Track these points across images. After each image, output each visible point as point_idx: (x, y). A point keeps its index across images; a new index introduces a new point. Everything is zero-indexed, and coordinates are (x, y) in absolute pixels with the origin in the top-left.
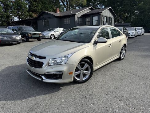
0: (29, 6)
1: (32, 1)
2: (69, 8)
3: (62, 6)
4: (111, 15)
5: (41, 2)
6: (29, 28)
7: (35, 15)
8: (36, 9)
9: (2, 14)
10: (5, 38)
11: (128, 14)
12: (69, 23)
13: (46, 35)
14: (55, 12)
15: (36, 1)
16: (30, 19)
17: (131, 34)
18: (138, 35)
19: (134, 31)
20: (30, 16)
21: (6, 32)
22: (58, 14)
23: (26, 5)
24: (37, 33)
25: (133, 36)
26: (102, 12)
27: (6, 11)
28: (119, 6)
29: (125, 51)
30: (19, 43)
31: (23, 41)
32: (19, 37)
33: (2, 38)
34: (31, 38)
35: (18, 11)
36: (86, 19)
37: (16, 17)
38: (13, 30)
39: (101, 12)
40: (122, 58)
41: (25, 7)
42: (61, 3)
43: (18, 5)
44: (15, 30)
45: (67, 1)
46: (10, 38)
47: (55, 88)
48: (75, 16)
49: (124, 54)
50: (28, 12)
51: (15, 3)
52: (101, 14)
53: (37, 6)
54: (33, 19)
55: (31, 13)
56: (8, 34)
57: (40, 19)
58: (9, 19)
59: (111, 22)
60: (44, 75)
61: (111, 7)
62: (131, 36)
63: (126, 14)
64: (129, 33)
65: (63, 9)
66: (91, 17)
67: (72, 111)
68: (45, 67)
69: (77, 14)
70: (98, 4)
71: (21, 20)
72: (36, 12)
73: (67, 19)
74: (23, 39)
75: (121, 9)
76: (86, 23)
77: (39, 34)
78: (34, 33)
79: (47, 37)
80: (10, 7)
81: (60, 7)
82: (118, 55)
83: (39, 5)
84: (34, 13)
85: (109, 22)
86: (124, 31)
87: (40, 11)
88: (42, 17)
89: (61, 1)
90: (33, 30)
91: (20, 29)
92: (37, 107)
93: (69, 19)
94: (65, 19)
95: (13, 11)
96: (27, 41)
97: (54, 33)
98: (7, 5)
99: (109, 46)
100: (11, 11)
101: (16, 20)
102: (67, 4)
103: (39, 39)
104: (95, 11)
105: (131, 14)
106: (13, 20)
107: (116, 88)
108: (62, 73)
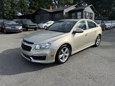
0: (30, 4)
1: (32, 1)
2: (60, 6)
3: (54, 4)
4: (91, 11)
5: (38, 2)
6: (28, 21)
7: (33, 11)
8: (35, 7)
9: (10, 10)
10: (10, 28)
11: (106, 10)
12: (59, 17)
13: (41, 26)
14: (49, 9)
15: (34, 1)
16: (30, 14)
17: (107, 26)
18: (113, 27)
19: (110, 24)
20: (30, 12)
21: (11, 24)
22: (51, 10)
23: (28, 3)
24: (34, 24)
25: (109, 27)
26: (85, 9)
27: (13, 8)
28: (99, 4)
29: (100, 39)
30: (21, 32)
31: (24, 30)
32: (20, 28)
33: (8, 28)
34: (30, 28)
35: (21, 8)
36: (72, 14)
37: (20, 12)
38: (17, 22)
39: (83, 8)
40: (98, 45)
41: (26, 5)
42: (54, 2)
43: (21, 4)
44: (19, 22)
45: (58, 1)
46: (14, 28)
47: (41, 67)
48: (63, 12)
49: (99, 42)
50: (29, 9)
51: (19, 2)
52: (84, 10)
53: (35, 5)
54: (32, 14)
55: (31, 10)
56: (13, 25)
57: (37, 14)
58: (15, 14)
59: (92, 17)
60: (32, 56)
61: (92, 5)
62: (107, 28)
63: (105, 10)
64: (106, 26)
65: (55, 7)
66: (76, 13)
67: (51, 85)
68: (33, 50)
69: (65, 10)
70: (82, 3)
71: (23, 14)
72: (34, 9)
73: (57, 14)
74: (24, 29)
75: (101, 7)
76: (72, 17)
77: (35, 25)
78: (32, 24)
79: (42, 28)
80: (15, 5)
81: (52, 5)
82: (94, 43)
83: (37, 3)
84: (33, 10)
85: (90, 17)
86: (102, 23)
87: (37, 8)
88: (38, 13)
89: (53, 1)
90: (31, 22)
91: (22, 22)
92: (25, 80)
93: (59, 14)
94: (56, 14)
95: (17, 8)
96: (27, 30)
97: (47, 25)
98: (14, 4)
99: (86, 36)
100: (16, 9)
101: (20, 15)
102: (58, 3)
103: (35, 29)
104: (80, 8)
105: (109, 10)
106: (17, 15)
107: (89, 69)
108: (45, 56)
